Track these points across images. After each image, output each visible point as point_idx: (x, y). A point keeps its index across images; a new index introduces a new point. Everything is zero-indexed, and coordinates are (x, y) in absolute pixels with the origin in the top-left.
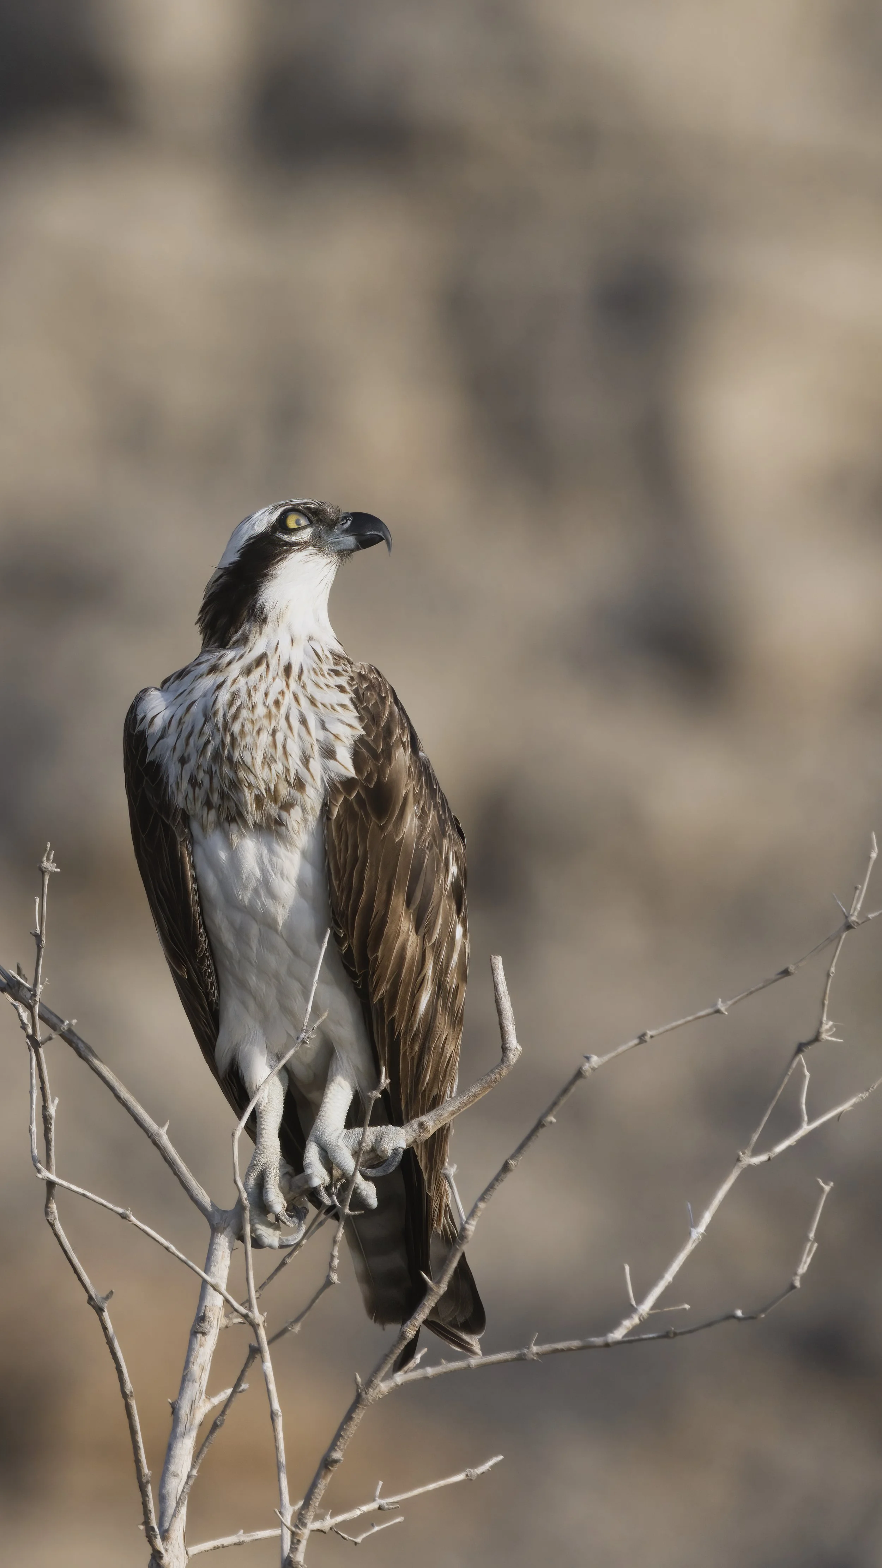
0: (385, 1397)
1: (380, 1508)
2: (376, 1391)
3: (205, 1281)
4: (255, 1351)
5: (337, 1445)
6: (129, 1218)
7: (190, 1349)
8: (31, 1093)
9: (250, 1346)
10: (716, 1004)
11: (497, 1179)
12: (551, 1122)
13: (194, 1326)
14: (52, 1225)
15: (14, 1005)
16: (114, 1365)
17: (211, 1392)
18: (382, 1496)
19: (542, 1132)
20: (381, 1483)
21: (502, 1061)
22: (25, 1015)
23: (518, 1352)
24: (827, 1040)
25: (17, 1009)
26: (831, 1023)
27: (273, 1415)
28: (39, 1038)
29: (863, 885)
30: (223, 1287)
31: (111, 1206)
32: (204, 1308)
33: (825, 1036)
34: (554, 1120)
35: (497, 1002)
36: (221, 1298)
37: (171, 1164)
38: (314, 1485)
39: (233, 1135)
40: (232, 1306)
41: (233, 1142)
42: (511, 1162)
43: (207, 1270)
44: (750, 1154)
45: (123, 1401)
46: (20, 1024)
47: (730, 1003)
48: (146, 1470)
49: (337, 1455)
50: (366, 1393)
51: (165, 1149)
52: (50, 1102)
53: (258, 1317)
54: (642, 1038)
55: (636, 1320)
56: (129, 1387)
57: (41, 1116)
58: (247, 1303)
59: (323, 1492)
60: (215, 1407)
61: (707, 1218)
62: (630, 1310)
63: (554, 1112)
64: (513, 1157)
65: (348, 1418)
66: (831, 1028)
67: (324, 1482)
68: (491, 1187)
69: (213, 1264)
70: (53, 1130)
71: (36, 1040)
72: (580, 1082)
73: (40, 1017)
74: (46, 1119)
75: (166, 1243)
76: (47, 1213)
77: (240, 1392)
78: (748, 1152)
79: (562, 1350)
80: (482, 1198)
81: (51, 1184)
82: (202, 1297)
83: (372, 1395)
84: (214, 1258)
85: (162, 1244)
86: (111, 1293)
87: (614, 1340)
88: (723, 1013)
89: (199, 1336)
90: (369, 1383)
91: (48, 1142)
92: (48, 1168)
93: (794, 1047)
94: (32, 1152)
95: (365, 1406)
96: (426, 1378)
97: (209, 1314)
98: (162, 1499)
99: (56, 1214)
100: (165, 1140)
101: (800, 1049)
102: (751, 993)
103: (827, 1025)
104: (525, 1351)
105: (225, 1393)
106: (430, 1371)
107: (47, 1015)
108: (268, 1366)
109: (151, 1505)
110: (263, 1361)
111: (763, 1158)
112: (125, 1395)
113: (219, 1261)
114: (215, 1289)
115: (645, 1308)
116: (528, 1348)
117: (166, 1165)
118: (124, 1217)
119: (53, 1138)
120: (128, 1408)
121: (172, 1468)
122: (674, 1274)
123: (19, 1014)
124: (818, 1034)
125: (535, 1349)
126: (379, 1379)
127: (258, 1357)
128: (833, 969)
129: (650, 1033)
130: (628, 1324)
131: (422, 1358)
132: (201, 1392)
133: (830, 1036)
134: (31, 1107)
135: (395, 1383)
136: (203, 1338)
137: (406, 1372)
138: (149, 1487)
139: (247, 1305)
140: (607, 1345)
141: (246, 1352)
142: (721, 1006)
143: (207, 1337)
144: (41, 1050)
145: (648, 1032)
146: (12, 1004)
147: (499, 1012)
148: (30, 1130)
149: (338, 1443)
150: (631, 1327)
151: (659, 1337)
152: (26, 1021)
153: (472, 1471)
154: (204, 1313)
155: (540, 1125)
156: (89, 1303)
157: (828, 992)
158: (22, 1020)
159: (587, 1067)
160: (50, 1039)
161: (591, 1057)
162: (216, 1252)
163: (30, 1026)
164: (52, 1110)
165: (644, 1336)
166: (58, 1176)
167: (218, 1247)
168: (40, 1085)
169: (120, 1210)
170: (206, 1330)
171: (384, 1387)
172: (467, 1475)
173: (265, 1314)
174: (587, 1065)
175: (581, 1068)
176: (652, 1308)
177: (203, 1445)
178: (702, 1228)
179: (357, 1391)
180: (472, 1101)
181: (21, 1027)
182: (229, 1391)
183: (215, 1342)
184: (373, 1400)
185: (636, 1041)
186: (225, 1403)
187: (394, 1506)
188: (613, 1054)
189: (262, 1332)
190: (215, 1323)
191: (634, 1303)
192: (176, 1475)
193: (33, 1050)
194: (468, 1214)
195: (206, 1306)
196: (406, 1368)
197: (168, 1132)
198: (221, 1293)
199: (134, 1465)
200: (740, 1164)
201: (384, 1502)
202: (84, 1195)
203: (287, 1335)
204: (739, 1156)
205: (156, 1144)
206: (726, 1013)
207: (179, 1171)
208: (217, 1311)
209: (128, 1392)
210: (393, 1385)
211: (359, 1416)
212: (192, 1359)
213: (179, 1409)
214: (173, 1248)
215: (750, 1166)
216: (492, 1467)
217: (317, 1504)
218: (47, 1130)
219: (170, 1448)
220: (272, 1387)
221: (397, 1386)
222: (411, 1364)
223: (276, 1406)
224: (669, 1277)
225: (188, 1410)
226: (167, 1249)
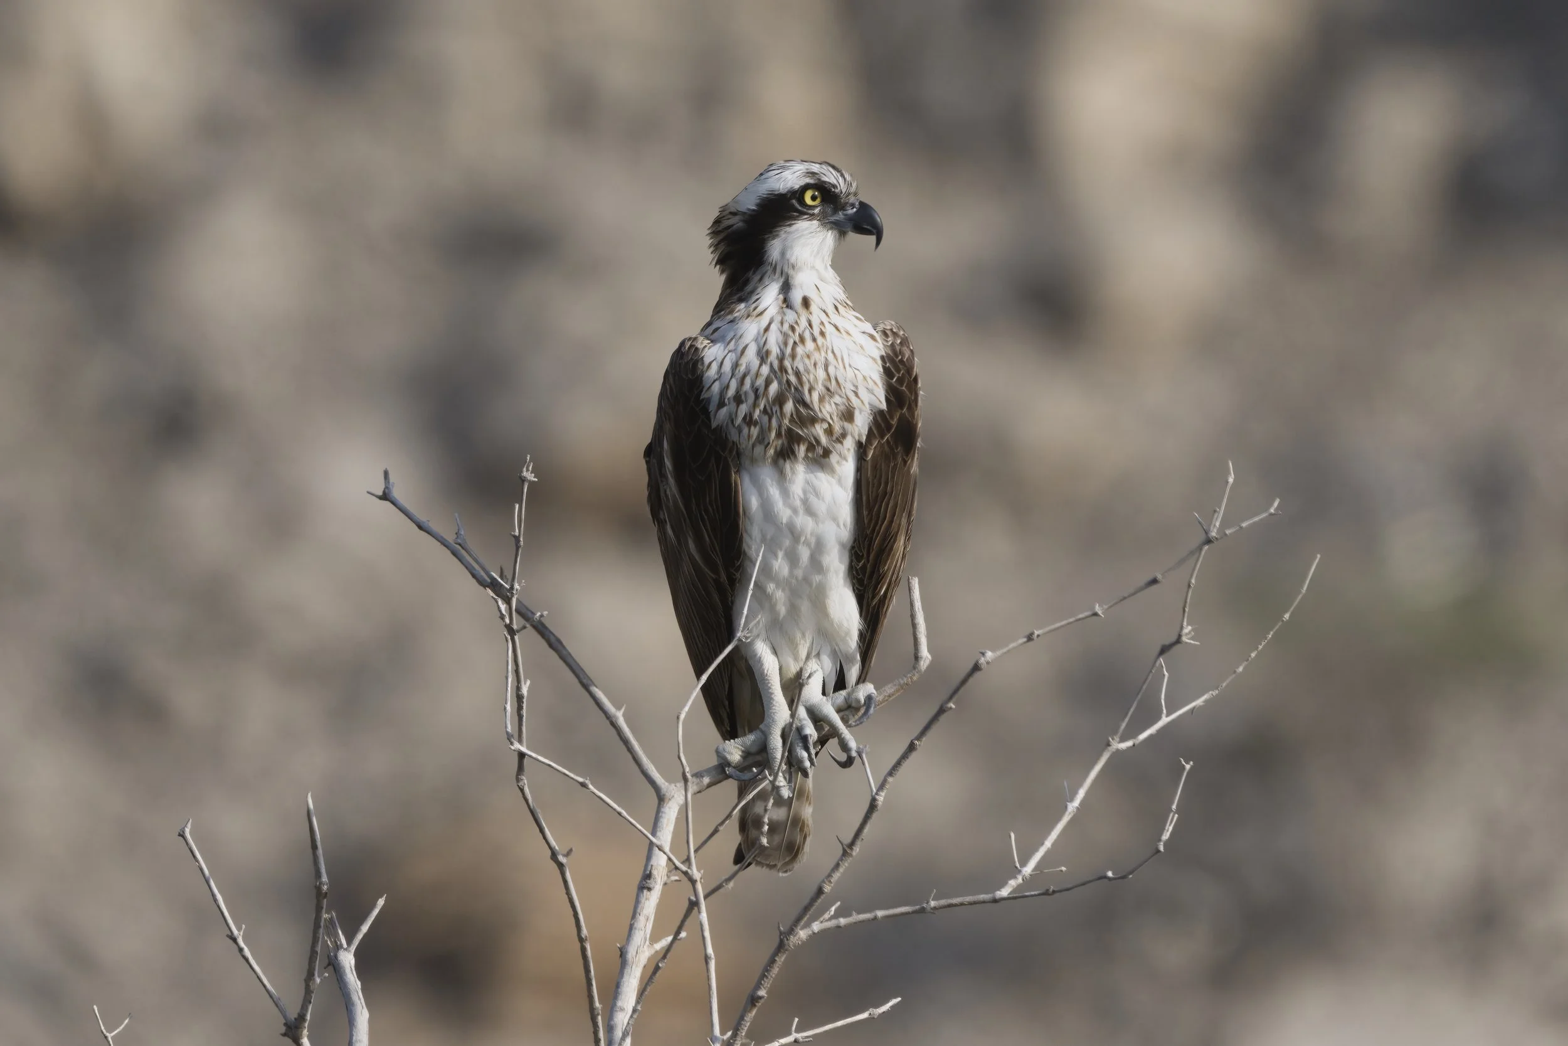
0: (803, 943)
1: (796, 1041)
2: (796, 938)
3: (651, 844)
4: (694, 905)
5: (761, 984)
6: (588, 786)
7: (637, 902)
8: (507, 678)
9: (689, 899)
10: (1094, 608)
11: (905, 756)
12: (951, 708)
13: (641, 882)
14: (522, 790)
15: (494, 599)
16: (572, 913)
17: (654, 938)
18: (797, 1031)
19: (943, 718)
20: (797, 1020)
21: (914, 668)
22: (503, 607)
23: (918, 907)
24: (1186, 643)
25: (497, 602)
26: (1190, 628)
27: (707, 959)
28: (515, 627)
29: (1220, 508)
30: (667, 849)
31: (572, 775)
32: (649, 867)
33: (1184, 639)
34: (953, 706)
35: (913, 617)
36: (665, 857)
37: (626, 742)
38: (742, 1018)
39: (678, 718)
40: (674, 864)
41: (678, 723)
42: (916, 742)
43: (654, 834)
44: (1118, 740)
45: (578, 945)
46: (499, 615)
47: (1106, 607)
48: (597, 1004)
49: (762, 993)
50: (787, 940)
51: (620, 729)
52: (523, 683)
53: (696, 874)
54: (1030, 638)
55: (1020, 880)
56: (585, 932)
57: (515, 695)
58: (687, 861)
59: (748, 1024)
60: (657, 952)
61: (1081, 793)
62: (1015, 872)
63: (954, 699)
64: (919, 738)
65: (772, 961)
66: (1190, 632)
67: (750, 1015)
68: (898, 764)
69: (658, 829)
70: (524, 707)
71: (513, 628)
72: (978, 675)
73: (517, 610)
74: (519, 698)
75: (619, 809)
76: (518, 780)
77: (679, 940)
78: (1117, 738)
79: (956, 905)
80: (890, 774)
81: (522, 755)
82: (649, 857)
83: (793, 941)
84: (659, 824)
85: (615, 810)
86: (571, 850)
87: (1001, 896)
88: (1099, 616)
89: (645, 891)
90: (791, 931)
91: (520, 717)
92: (520, 741)
93: (1158, 649)
94: (506, 727)
95: (786, 950)
96: (838, 927)
97: (655, 872)
98: (610, 1029)
99: (526, 781)
100: (622, 722)
101: (1164, 650)
102: (1125, 598)
103: (1187, 629)
104: (925, 905)
105: (666, 940)
106: (843, 921)
107: (524, 611)
108: (704, 916)
109: (601, 1035)
110: (699, 912)
111: (1129, 744)
112: (581, 940)
113: (665, 826)
114: (660, 849)
115: (1028, 870)
116: (927, 903)
117: (621, 743)
118: (583, 785)
119: (525, 715)
120: (583, 950)
121: (619, 1003)
122: (1052, 841)
123: (499, 607)
124: (1180, 636)
125: (933, 903)
126: (799, 927)
127: (696, 908)
128: (1193, 581)
129: (1036, 633)
130: (1013, 883)
131: (835, 910)
132: (646, 939)
133: (1191, 639)
134: (507, 689)
135: (813, 932)
136: (649, 893)
137: (822, 922)
138: (600, 1018)
139: (687, 864)
140: (995, 901)
141: (686, 904)
142: (1098, 609)
143: (652, 892)
144: (516, 637)
145: (1035, 631)
146: (492, 597)
147: (914, 626)
148: (505, 708)
149: (763, 982)
150: (1015, 886)
151: (1039, 895)
152: (504, 612)
153: (875, 1010)
154: (650, 872)
155: (942, 711)
156: (552, 859)
157: (1188, 600)
158: (500, 611)
159: (982, 660)
160: (524, 627)
161: (986, 652)
162: (661, 820)
163: (507, 616)
164: (525, 690)
165: (1026, 894)
166: (528, 748)
167: (663, 815)
168: (515, 668)
169: (581, 780)
170: (651, 886)
171: (802, 934)
172: (870, 1014)
173: (702, 871)
174: (983, 659)
175: (977, 662)
176: (1032, 871)
177: (647, 984)
178: (1076, 803)
179: (780, 938)
180: (887, 700)
181: (500, 617)
182: (670, 939)
183: (659, 896)
184: (793, 946)
185: (1025, 640)
186: (666, 948)
187: (807, 1040)
188: (1005, 650)
189: (699, 887)
190: (659, 880)
191: (1018, 865)
192: (622, 1010)
193: (509, 637)
194: (878, 786)
195: (652, 866)
196: (822, 919)
197: (624, 715)
198: (665, 853)
199: (587, 1000)
200: (1109, 748)
201: (799, 1036)
202: (549, 765)
203: (721, 891)
204: (1109, 741)
205: (614, 725)
206: (1103, 616)
207: (632, 748)
208: (661, 870)
209: (583, 936)
210: (811, 932)
211: (781, 959)
212: (638, 911)
213: (626, 952)
214: (624, 813)
215: (1118, 750)
216: (892, 1007)
217: (743, 1034)
218: (520, 708)
219: (618, 986)
220: (707, 934)
221: (814, 933)
222: (827, 916)
223: (710, 950)
224: (1048, 844)
225: (634, 954)
226: (619, 814)
